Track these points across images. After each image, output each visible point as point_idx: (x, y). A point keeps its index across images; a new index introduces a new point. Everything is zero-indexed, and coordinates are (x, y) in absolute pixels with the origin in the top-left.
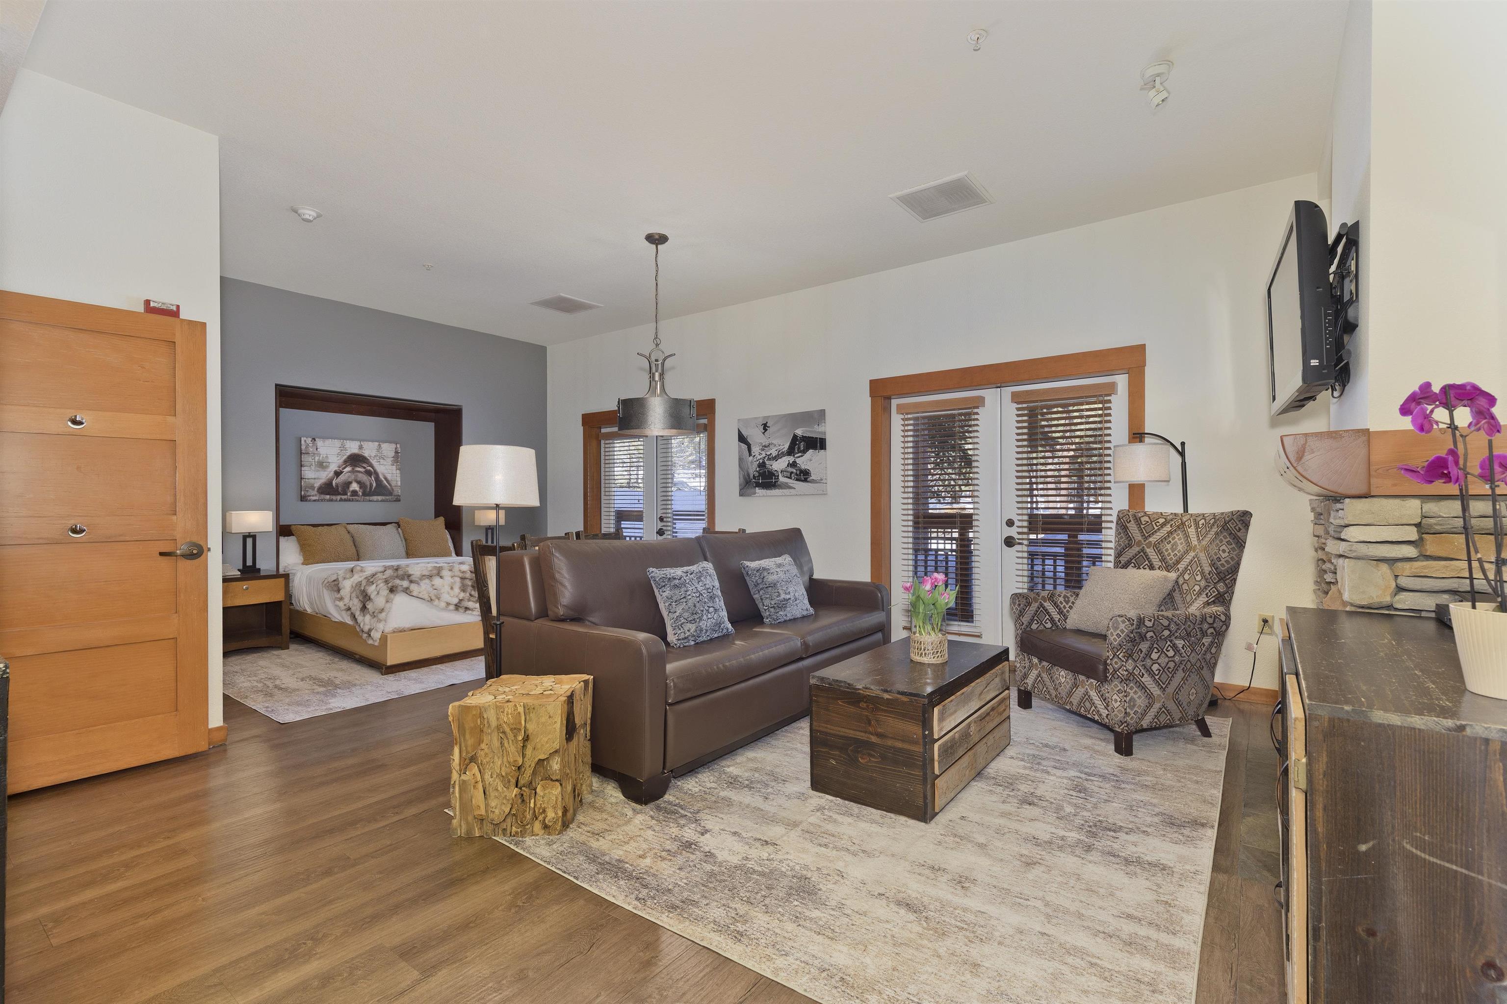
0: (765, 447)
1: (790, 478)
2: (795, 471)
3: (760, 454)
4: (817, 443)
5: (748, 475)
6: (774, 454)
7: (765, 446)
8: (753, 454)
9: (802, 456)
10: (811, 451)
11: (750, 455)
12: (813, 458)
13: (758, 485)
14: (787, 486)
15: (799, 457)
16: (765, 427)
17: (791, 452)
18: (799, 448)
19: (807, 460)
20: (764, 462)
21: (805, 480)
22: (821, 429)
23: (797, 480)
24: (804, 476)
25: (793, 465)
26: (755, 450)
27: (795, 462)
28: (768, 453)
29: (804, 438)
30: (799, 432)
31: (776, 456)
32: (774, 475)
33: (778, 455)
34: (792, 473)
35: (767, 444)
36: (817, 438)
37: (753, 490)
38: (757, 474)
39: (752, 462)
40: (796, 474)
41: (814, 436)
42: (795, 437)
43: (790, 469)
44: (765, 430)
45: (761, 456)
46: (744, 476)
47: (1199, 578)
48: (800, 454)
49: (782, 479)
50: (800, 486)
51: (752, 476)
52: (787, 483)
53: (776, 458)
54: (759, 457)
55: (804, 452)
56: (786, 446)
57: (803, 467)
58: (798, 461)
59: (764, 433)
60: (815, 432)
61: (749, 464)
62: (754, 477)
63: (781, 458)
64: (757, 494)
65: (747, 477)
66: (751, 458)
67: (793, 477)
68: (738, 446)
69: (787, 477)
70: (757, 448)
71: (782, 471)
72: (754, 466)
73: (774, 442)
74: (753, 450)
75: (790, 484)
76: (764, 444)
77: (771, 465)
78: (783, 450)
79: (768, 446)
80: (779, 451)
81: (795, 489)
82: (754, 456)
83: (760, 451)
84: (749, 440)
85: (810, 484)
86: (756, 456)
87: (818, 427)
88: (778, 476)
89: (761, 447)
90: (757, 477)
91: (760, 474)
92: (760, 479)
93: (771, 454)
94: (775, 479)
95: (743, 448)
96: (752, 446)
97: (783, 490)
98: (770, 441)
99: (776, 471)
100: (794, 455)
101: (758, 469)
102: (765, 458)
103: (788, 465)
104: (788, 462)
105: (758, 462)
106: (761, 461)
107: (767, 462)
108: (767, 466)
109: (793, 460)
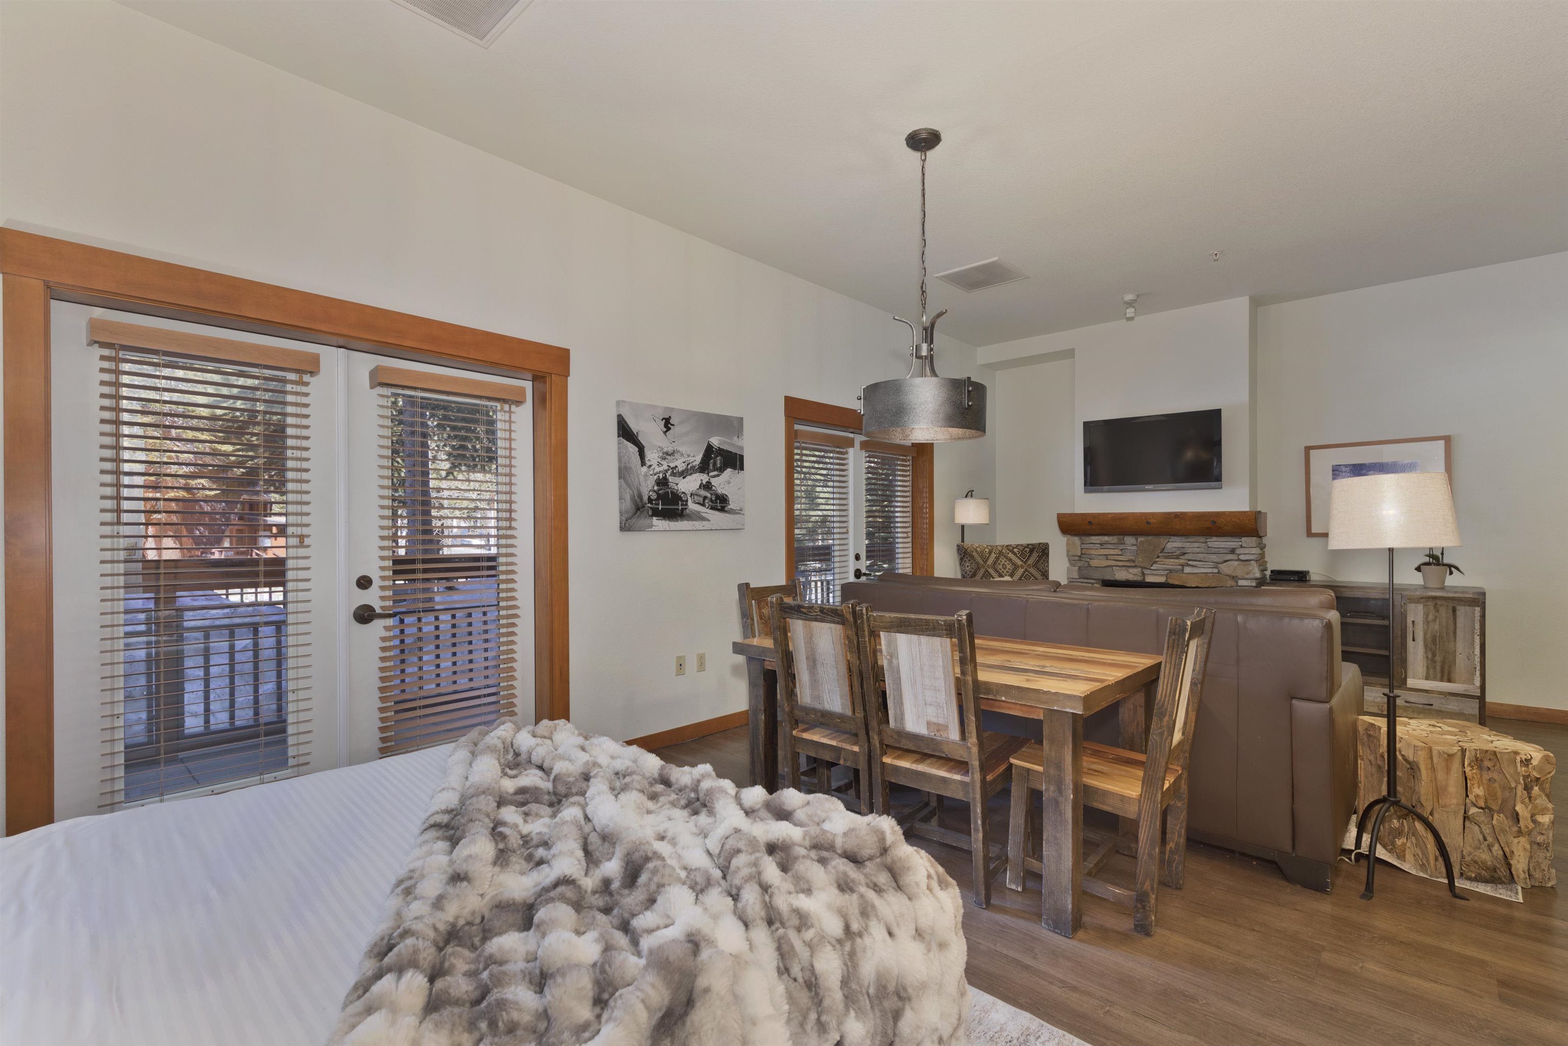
0: (666, 455)
1: (703, 505)
2: (709, 495)
3: (659, 464)
4: (734, 461)
5: (640, 496)
6: (681, 465)
7: (667, 453)
8: (648, 463)
9: (718, 476)
10: (729, 470)
11: (643, 462)
12: (732, 480)
13: (656, 513)
14: (699, 517)
15: (714, 476)
16: (667, 424)
17: (703, 468)
18: (715, 464)
19: (724, 482)
20: (665, 478)
21: (722, 510)
22: (740, 444)
23: (712, 508)
24: (720, 503)
25: (707, 486)
26: (652, 456)
27: (709, 483)
28: (672, 465)
29: (721, 452)
30: (715, 441)
31: (683, 471)
32: (680, 499)
33: (687, 469)
34: (705, 498)
35: (670, 450)
36: (736, 454)
37: (647, 521)
38: (654, 496)
39: (646, 475)
40: (711, 501)
41: (734, 450)
42: (709, 449)
43: (703, 493)
44: (668, 429)
45: (661, 469)
46: (632, 499)
48: (715, 473)
49: (692, 506)
50: (716, 517)
51: (645, 499)
52: (699, 513)
53: (683, 474)
54: (658, 469)
55: (721, 470)
56: (698, 459)
57: (720, 491)
58: (713, 481)
59: (665, 432)
60: (734, 445)
61: (642, 478)
62: (650, 500)
63: (691, 474)
64: (654, 528)
65: (638, 500)
66: (644, 469)
67: (707, 505)
68: (619, 443)
69: (698, 503)
70: (654, 454)
71: (692, 494)
72: (649, 482)
73: (680, 449)
74: (648, 456)
75: (703, 514)
76: (665, 450)
77: (677, 484)
78: (694, 464)
79: (672, 454)
80: (688, 465)
81: (709, 521)
82: (650, 466)
83: (659, 460)
84: (641, 438)
85: (727, 515)
86: (653, 467)
87: (737, 440)
88: (687, 501)
89: (661, 454)
90: (655, 500)
91: (659, 497)
92: (658, 504)
93: (676, 467)
94: (682, 505)
95: (631, 450)
96: (646, 450)
97: (693, 522)
98: (675, 446)
99: (683, 493)
100: (708, 474)
101: (656, 488)
102: (667, 471)
103: (700, 487)
104: (700, 482)
105: (656, 477)
106: (661, 476)
107: (671, 479)
108: (671, 485)
109: (707, 480)
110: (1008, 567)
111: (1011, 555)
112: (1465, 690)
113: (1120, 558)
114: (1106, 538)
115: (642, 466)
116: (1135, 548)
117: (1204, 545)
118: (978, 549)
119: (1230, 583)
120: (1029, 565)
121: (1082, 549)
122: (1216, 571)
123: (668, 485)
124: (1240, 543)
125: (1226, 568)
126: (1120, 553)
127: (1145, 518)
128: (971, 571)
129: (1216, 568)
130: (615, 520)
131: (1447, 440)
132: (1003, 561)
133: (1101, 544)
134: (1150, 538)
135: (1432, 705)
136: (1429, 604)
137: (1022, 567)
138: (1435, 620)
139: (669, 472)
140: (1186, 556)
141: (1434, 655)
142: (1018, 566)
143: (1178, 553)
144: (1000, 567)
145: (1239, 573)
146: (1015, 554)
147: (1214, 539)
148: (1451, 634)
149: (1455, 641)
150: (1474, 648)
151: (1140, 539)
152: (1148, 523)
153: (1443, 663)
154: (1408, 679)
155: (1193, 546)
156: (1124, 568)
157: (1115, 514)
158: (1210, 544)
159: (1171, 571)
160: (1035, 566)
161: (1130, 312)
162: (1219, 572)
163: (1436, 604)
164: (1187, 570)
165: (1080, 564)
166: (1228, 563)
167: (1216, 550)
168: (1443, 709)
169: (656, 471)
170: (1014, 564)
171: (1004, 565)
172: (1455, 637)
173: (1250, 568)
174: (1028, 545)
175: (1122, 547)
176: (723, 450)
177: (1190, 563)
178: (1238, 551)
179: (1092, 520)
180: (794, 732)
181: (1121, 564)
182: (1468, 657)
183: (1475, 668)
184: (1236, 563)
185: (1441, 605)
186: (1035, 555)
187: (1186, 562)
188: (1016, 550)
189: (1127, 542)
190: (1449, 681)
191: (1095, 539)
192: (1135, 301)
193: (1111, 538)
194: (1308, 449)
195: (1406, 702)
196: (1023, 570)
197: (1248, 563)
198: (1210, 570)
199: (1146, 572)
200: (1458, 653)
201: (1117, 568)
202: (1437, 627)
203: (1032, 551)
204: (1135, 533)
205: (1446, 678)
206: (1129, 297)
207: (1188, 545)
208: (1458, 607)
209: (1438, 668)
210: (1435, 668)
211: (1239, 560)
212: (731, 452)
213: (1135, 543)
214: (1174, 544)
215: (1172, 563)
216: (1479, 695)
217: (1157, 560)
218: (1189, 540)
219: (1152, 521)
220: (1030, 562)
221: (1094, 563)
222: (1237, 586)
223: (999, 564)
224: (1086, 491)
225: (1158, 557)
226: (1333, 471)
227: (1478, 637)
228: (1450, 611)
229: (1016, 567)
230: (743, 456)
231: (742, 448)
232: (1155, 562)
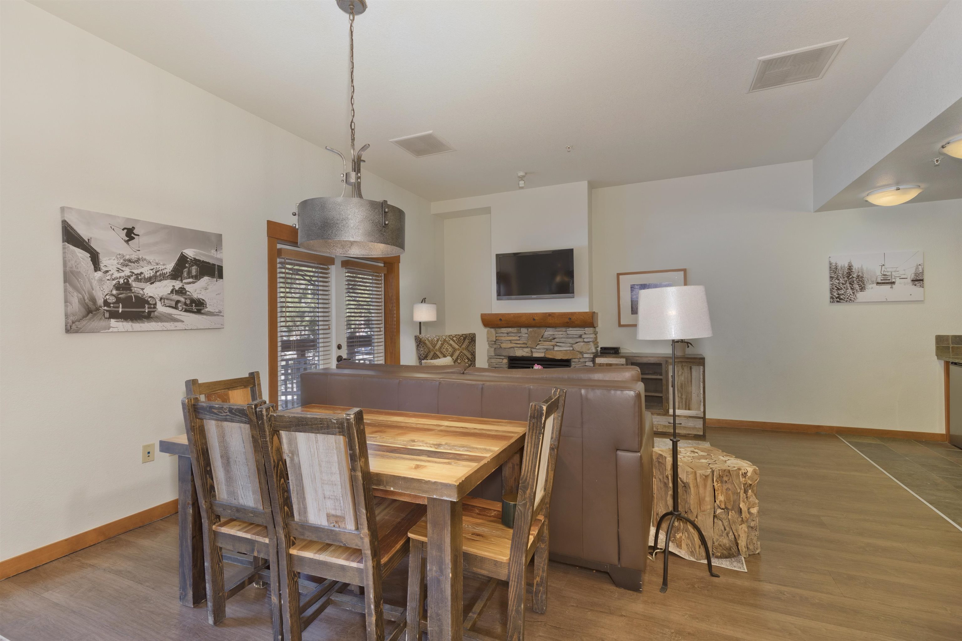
0: (128, 262)
1: (176, 308)
2: (182, 299)
3: (119, 270)
4: (211, 271)
5: (93, 300)
6: (147, 272)
7: (130, 261)
8: (104, 269)
9: (194, 283)
10: (206, 279)
11: (97, 268)
12: (209, 287)
13: (114, 315)
14: (171, 319)
15: (189, 283)
16: (130, 234)
17: (176, 274)
18: (189, 272)
19: (200, 288)
20: (127, 283)
21: (199, 312)
22: (219, 256)
23: (186, 311)
24: (196, 306)
25: (181, 291)
26: (109, 262)
27: (182, 288)
28: (136, 272)
29: (196, 262)
30: (190, 253)
31: (150, 278)
32: (148, 302)
33: (155, 276)
34: (178, 302)
35: (134, 257)
36: (214, 265)
37: (103, 323)
38: (112, 300)
39: (100, 280)
40: (185, 304)
41: (211, 261)
42: (183, 259)
43: (176, 297)
44: (132, 239)
45: (122, 274)
46: (82, 302)
47: (467, 361)
48: (191, 280)
49: (161, 308)
50: (191, 319)
51: (100, 302)
52: (170, 315)
53: (151, 280)
54: (117, 275)
55: (197, 278)
56: (170, 267)
57: (195, 296)
58: (187, 287)
59: (127, 242)
60: (212, 257)
61: (95, 283)
62: (106, 303)
63: (160, 281)
64: (111, 330)
65: (90, 304)
66: (99, 274)
67: (180, 308)
68: (64, 248)
69: (169, 307)
70: (112, 261)
71: (161, 299)
72: (104, 287)
73: (148, 258)
74: (104, 262)
75: (175, 316)
76: (127, 257)
77: (143, 289)
78: (165, 271)
79: (138, 261)
80: (156, 272)
81: (183, 322)
82: (107, 272)
83: (119, 266)
84: (93, 245)
85: (205, 317)
86: (110, 273)
87: (215, 253)
88: (155, 304)
89: (122, 261)
90: (113, 303)
91: (118, 300)
92: (118, 307)
93: (142, 273)
94: (148, 308)
95: (80, 255)
96: (101, 257)
97: (163, 323)
98: (140, 255)
99: (150, 297)
100: (182, 281)
101: (114, 292)
102: (129, 277)
103: (172, 292)
104: (172, 288)
105: (114, 282)
106: (122, 281)
107: (134, 284)
108: (134, 290)
109: (180, 286)
110: (450, 350)
111: (451, 342)
112: (696, 414)
113: (518, 342)
114: (510, 330)
115: (96, 271)
116: (527, 335)
117: (565, 332)
118: (430, 339)
119: (579, 356)
120: (463, 348)
121: (496, 336)
122: (572, 349)
123: (131, 290)
124: (584, 332)
125: (577, 347)
126: (518, 339)
127: (532, 316)
128: (424, 354)
129: (572, 347)
130: (60, 323)
131: (685, 271)
132: (446, 346)
133: (508, 334)
134: (535, 329)
135: (681, 424)
136: (679, 365)
137: (459, 350)
138: (682, 374)
139: (132, 278)
140: (556, 340)
141: (682, 395)
142: (456, 349)
143: (551, 338)
144: (444, 350)
145: (584, 350)
146: (454, 341)
147: (571, 329)
148: (690, 383)
149: (691, 386)
150: (700, 390)
151: (530, 330)
152: (534, 319)
153: (686, 399)
154: (670, 410)
155: (559, 333)
156: (521, 348)
157: (515, 314)
158: (568, 332)
159: (547, 349)
160: (467, 349)
161: (522, 183)
162: (573, 350)
163: (682, 365)
164: (556, 348)
165: (495, 346)
166: (578, 343)
167: (572, 336)
168: (686, 426)
169: (114, 277)
170: (453, 348)
171: (447, 349)
172: (691, 384)
173: (590, 347)
174: (463, 335)
175: (520, 335)
176: (199, 261)
177: (558, 344)
178: (583, 337)
179: (501, 318)
180: (214, 527)
181: (519, 346)
182: (697, 395)
183: (701, 401)
184: (582, 344)
185: (685, 366)
186: (467, 341)
187: (555, 343)
188: (454, 339)
189: (522, 332)
190: (689, 409)
191: (504, 330)
192: (524, 176)
193: (513, 329)
194: (619, 275)
195: (669, 423)
196: (459, 352)
197: (589, 343)
198: (568, 349)
199: (534, 350)
200: (693, 393)
201: (517, 348)
202: (683, 379)
203: (465, 339)
204: (527, 326)
205: (687, 408)
206: (521, 174)
207: (556, 333)
208: (692, 367)
209: (684, 402)
210: (682, 402)
211: (584, 342)
212: (209, 263)
213: (527, 332)
214: (549, 332)
215: (548, 345)
216: (703, 416)
217: (539, 343)
218: (557, 330)
219: (536, 318)
220: (464, 346)
221: (503, 345)
222: (583, 358)
223: (444, 348)
224: (498, 299)
225: (540, 341)
226: (631, 288)
227: (702, 383)
228: (689, 369)
229: (455, 350)
230: (222, 267)
231: (221, 260)
232: (538, 344)
